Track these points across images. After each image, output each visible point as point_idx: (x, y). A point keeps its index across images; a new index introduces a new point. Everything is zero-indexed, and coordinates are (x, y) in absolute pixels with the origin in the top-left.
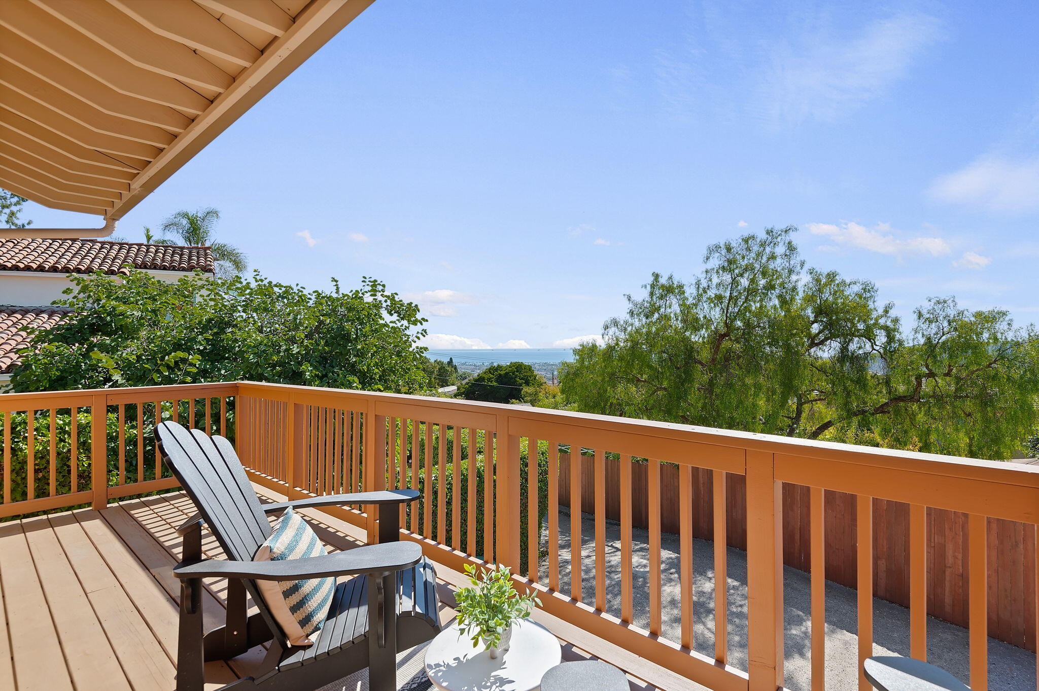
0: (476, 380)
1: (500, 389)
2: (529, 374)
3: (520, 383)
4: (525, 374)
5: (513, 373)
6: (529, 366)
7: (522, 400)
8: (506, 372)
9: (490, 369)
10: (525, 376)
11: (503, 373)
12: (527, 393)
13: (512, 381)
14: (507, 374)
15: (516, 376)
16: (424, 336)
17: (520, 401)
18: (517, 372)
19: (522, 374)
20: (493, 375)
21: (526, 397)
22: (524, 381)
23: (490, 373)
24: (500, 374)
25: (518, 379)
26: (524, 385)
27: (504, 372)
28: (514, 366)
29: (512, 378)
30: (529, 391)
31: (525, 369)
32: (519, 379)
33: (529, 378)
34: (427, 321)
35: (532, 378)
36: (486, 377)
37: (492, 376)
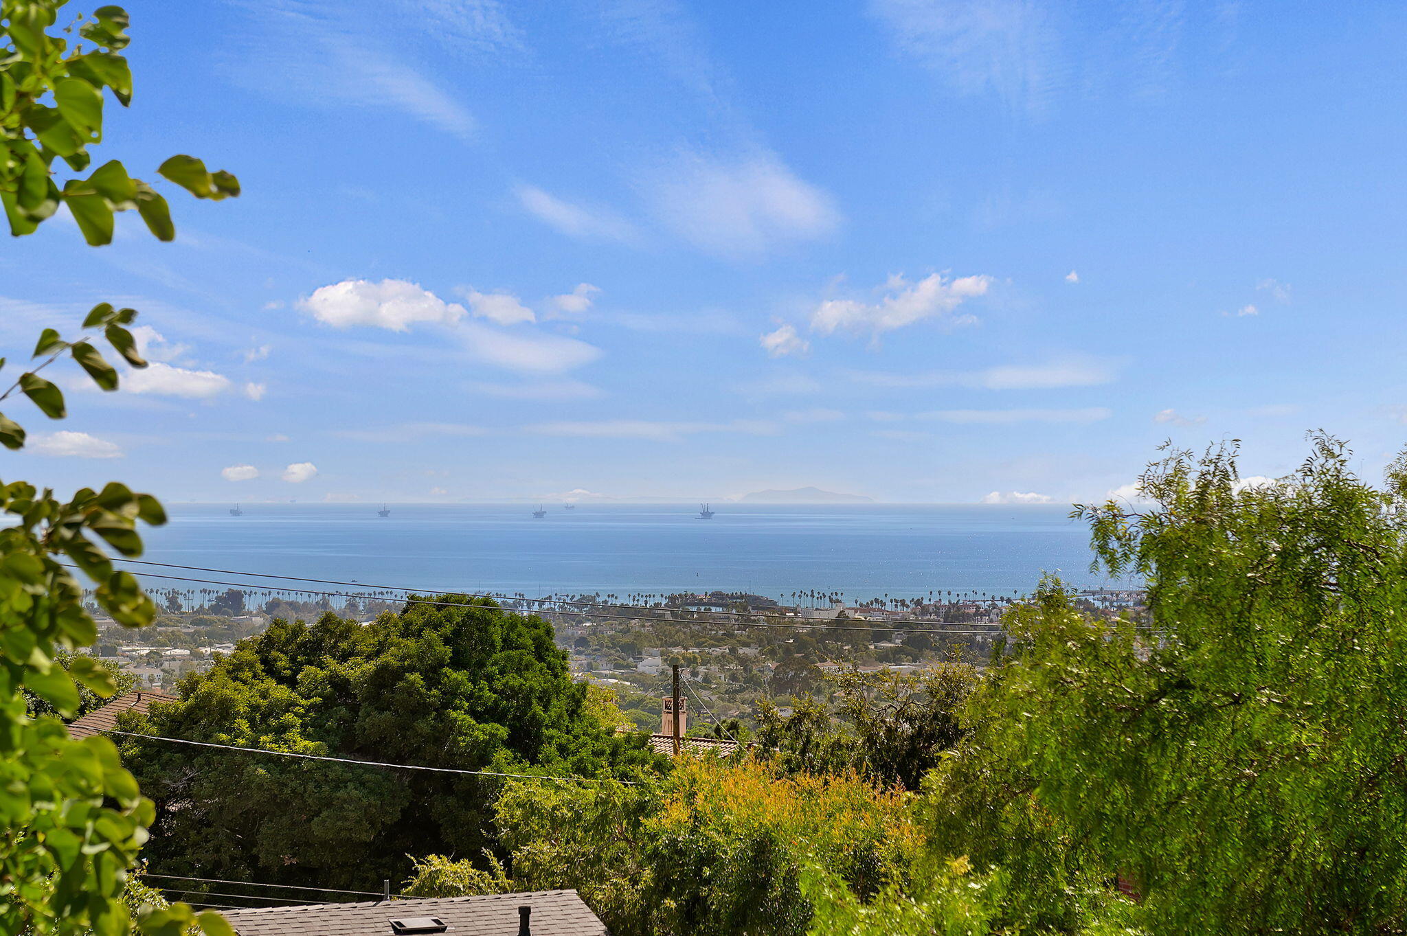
0: (175, 724)
1: (339, 784)
2: (535, 680)
3: (475, 744)
4: (514, 680)
5: (432, 675)
6: (533, 624)
7: (494, 862)
8: (384, 668)
9: (269, 642)
10: (509, 693)
11: (357, 671)
12: (531, 809)
13: (424, 726)
14: (385, 679)
15: (451, 696)
16: (106, 378)
17: (481, 864)
18: (457, 664)
19: (490, 678)
20: (292, 683)
21: (526, 839)
22: (503, 732)
23: (271, 670)
24: (340, 685)
25: (460, 717)
26: (502, 755)
27: (370, 667)
28: (436, 627)
29: (421, 709)
30: (547, 799)
31: (508, 644)
32: (472, 712)
33: (538, 709)
34: (227, 186)
35: (559, 706)
36: (242, 697)
37: (281, 692)
